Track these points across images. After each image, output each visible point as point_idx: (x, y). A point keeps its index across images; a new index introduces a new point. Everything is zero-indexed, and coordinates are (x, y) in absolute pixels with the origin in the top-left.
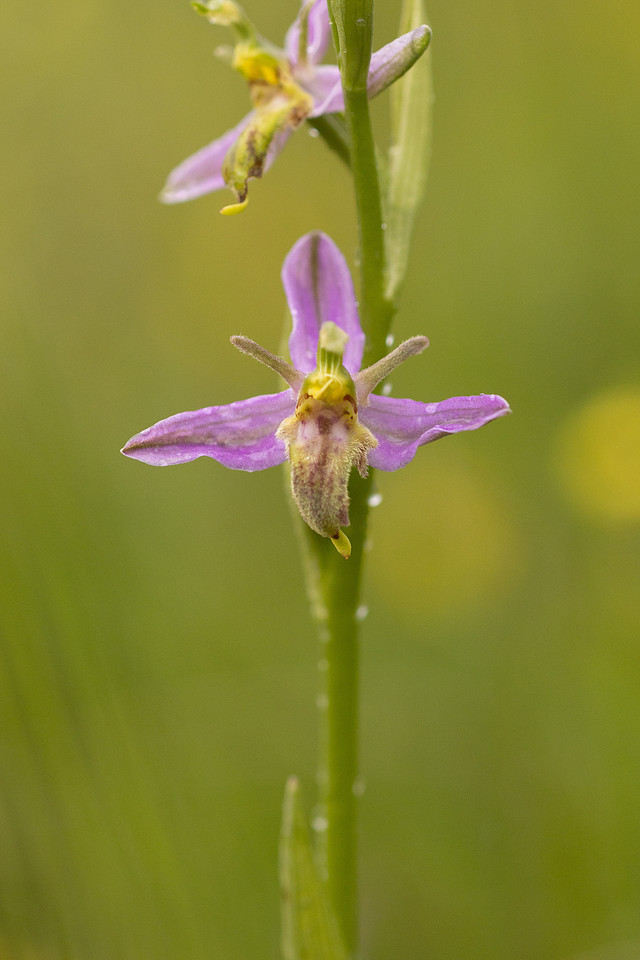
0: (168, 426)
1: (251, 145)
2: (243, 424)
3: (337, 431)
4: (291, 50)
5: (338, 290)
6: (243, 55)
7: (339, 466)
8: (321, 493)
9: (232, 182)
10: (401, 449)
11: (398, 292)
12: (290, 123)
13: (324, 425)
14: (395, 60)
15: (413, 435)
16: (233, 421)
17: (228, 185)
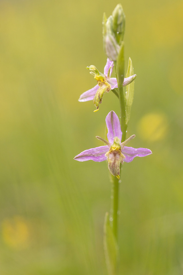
0: (83, 153)
1: (99, 96)
2: (98, 152)
3: (117, 156)
4: (105, 74)
5: (117, 123)
6: (96, 76)
7: (118, 163)
8: (114, 169)
10: (130, 158)
11: (128, 123)
12: (107, 91)
13: (115, 154)
15: (132, 155)
16: (96, 151)
17: (95, 105)
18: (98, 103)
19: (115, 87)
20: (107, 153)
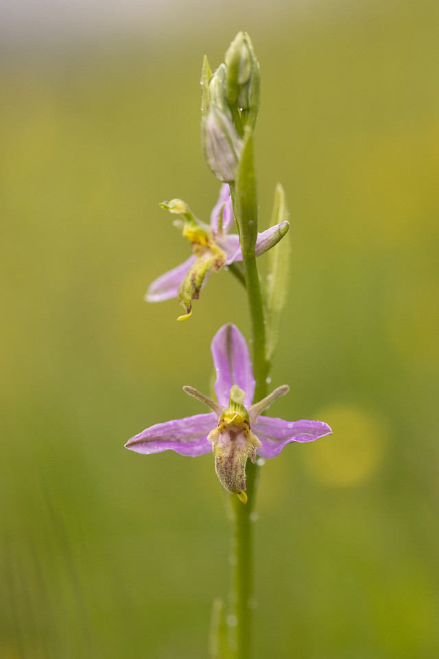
0: (150, 432)
1: (193, 281)
2: (190, 430)
3: (240, 439)
4: (214, 226)
5: (241, 356)
6: (188, 230)
7: (240, 458)
8: (231, 474)
9: (183, 302)
10: (274, 447)
11: (273, 356)
12: (214, 268)
13: (233, 436)
14: (270, 238)
15: (281, 439)
16: (185, 428)
17: (181, 304)
18: (188, 297)
19: (236, 258)
20: (214, 432)
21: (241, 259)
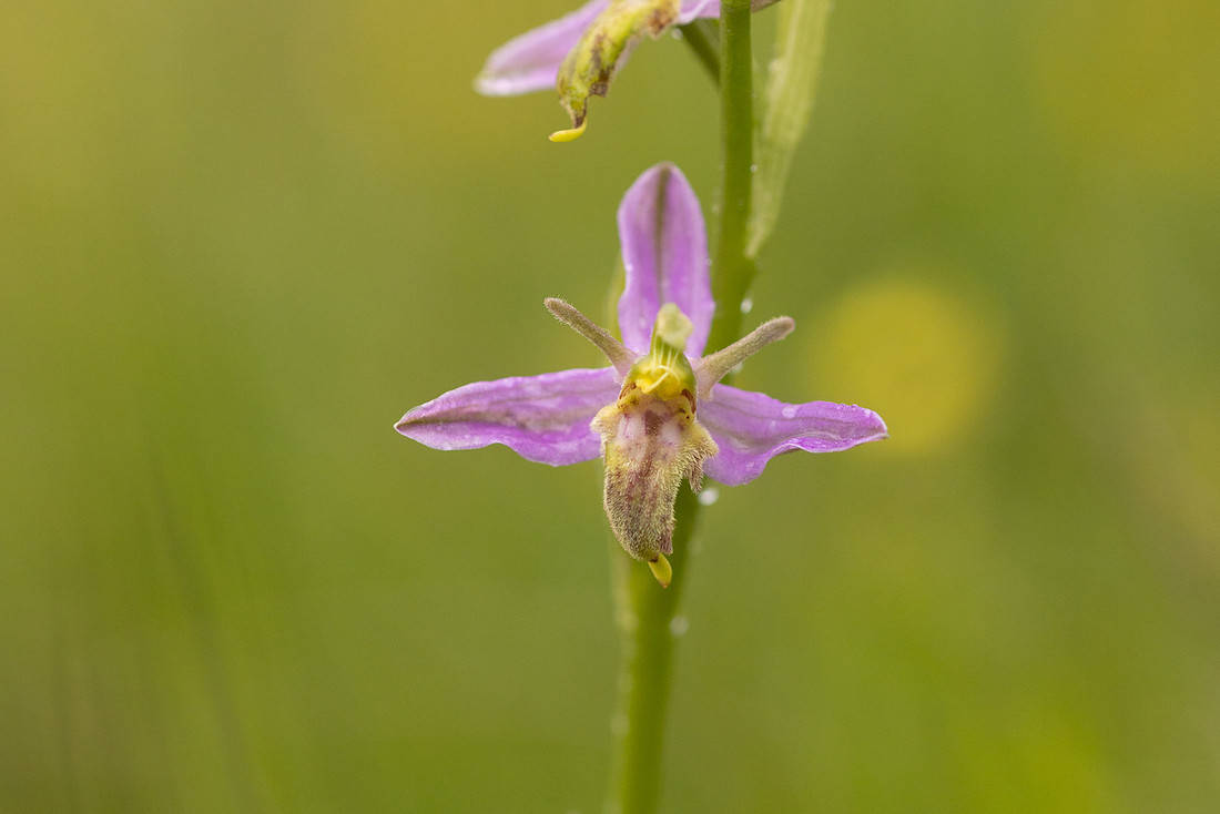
0: (457, 399)
1: (596, 54)
2: (551, 404)
3: (668, 433)
5: (687, 241)
7: (665, 478)
8: (640, 511)
9: (568, 99)
10: (747, 458)
11: (764, 249)
12: (650, 29)
13: (653, 423)
15: (763, 441)
16: (540, 398)
17: (562, 102)
18: (581, 89)
19: (704, 10)
20: (609, 411)
21: (716, 14)
